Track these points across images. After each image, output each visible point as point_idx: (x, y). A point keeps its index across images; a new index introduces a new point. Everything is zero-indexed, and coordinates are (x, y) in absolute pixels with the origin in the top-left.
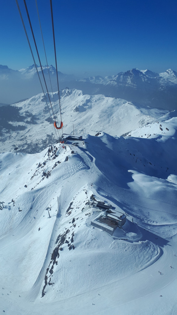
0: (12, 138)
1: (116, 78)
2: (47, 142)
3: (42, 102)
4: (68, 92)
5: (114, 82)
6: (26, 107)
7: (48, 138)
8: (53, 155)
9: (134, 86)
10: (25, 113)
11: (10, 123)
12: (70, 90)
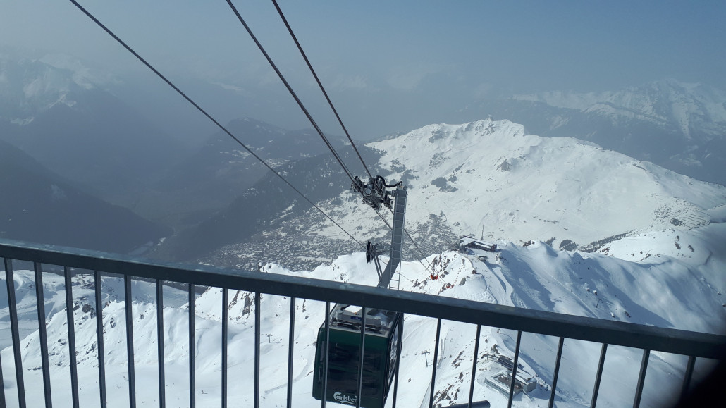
0: (360, 212)
1: (614, 98)
2: (430, 229)
3: (428, 143)
4: (491, 126)
5: (608, 107)
6: (396, 152)
7: (432, 221)
8: (441, 271)
9: (658, 120)
10: (391, 164)
12: (495, 123)
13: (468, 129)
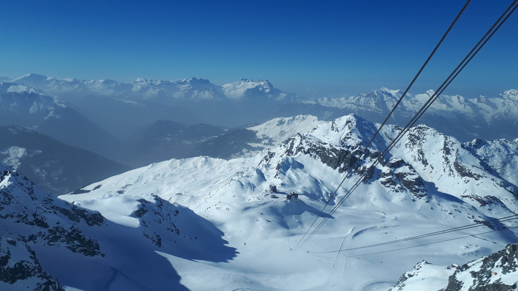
1: (355, 100)
3: (277, 126)
5: (353, 105)
6: (262, 131)
9: (379, 111)
10: (262, 136)
11: (249, 144)
12: (305, 116)
13: (293, 119)
